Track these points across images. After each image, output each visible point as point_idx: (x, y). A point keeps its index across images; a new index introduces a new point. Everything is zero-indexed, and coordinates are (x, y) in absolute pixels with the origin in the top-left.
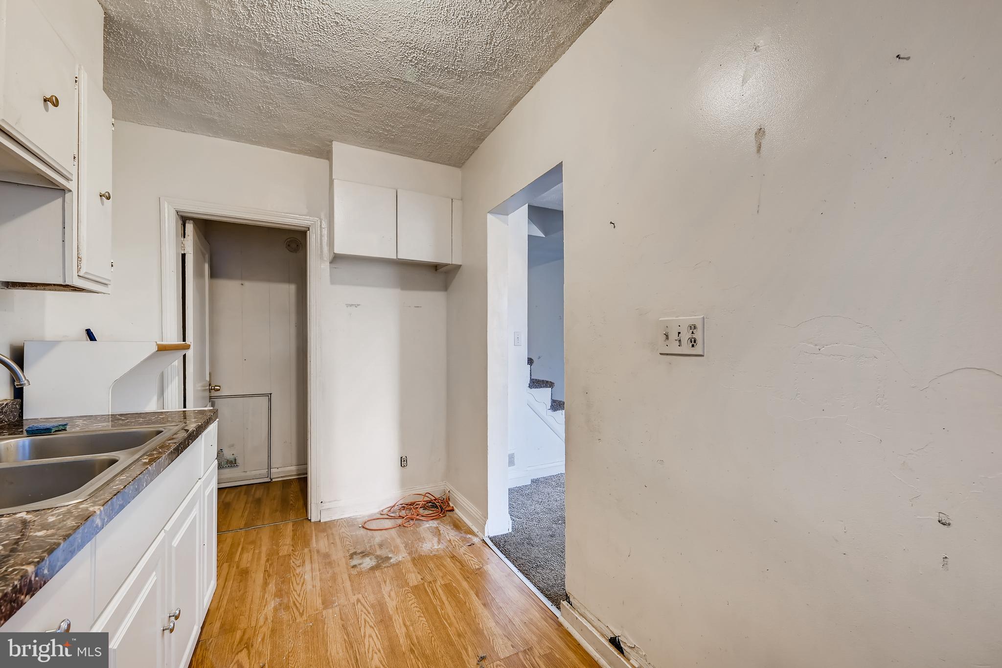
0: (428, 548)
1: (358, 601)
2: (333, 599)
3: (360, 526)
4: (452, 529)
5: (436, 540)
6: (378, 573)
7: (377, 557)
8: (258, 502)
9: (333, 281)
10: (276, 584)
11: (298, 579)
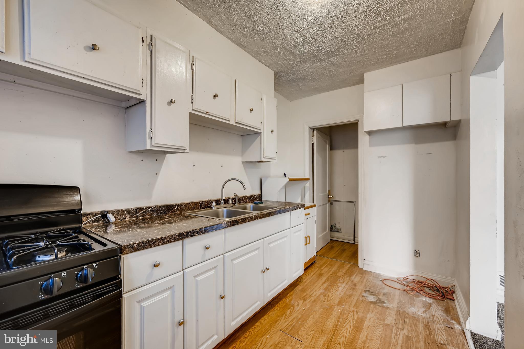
0: (413, 311)
1: (353, 311)
2: (344, 304)
3: (381, 280)
4: (442, 310)
5: (423, 309)
6: (372, 306)
7: (378, 299)
8: (344, 250)
9: (371, 145)
10: (328, 285)
11: (336, 288)
